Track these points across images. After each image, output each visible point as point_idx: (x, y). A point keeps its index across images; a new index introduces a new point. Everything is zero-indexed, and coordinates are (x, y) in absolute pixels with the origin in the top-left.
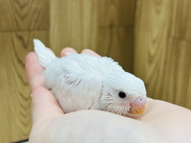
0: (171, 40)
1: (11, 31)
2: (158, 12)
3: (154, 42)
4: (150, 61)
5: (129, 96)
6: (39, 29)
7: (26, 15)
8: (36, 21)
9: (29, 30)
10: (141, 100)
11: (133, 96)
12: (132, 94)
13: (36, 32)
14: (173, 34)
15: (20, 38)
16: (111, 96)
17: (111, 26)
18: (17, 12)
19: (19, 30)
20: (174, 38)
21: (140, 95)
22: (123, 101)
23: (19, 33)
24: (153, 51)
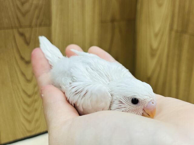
0: (173, 33)
1: (12, 28)
2: (160, 5)
3: (156, 35)
4: (153, 55)
5: (142, 101)
6: (40, 25)
7: (28, 12)
8: (38, 18)
9: (30, 26)
10: (153, 103)
11: (145, 101)
12: (145, 99)
13: (38, 28)
14: (175, 27)
15: (22, 35)
16: (123, 104)
17: (113, 21)
18: (18, 8)
19: (21, 27)
20: (177, 31)
21: (152, 99)
22: (136, 107)
23: (21, 30)
24: (155, 45)
